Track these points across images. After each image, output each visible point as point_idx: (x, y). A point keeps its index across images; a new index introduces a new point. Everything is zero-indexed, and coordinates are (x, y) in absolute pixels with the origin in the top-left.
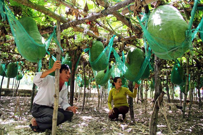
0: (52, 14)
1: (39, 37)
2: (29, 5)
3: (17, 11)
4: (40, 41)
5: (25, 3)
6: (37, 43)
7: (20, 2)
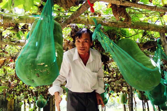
0: (153, 27)
1: (147, 60)
2: (126, 26)
3: (112, 35)
4: (150, 64)
5: (121, 25)
6: (148, 68)
7: (117, 26)
